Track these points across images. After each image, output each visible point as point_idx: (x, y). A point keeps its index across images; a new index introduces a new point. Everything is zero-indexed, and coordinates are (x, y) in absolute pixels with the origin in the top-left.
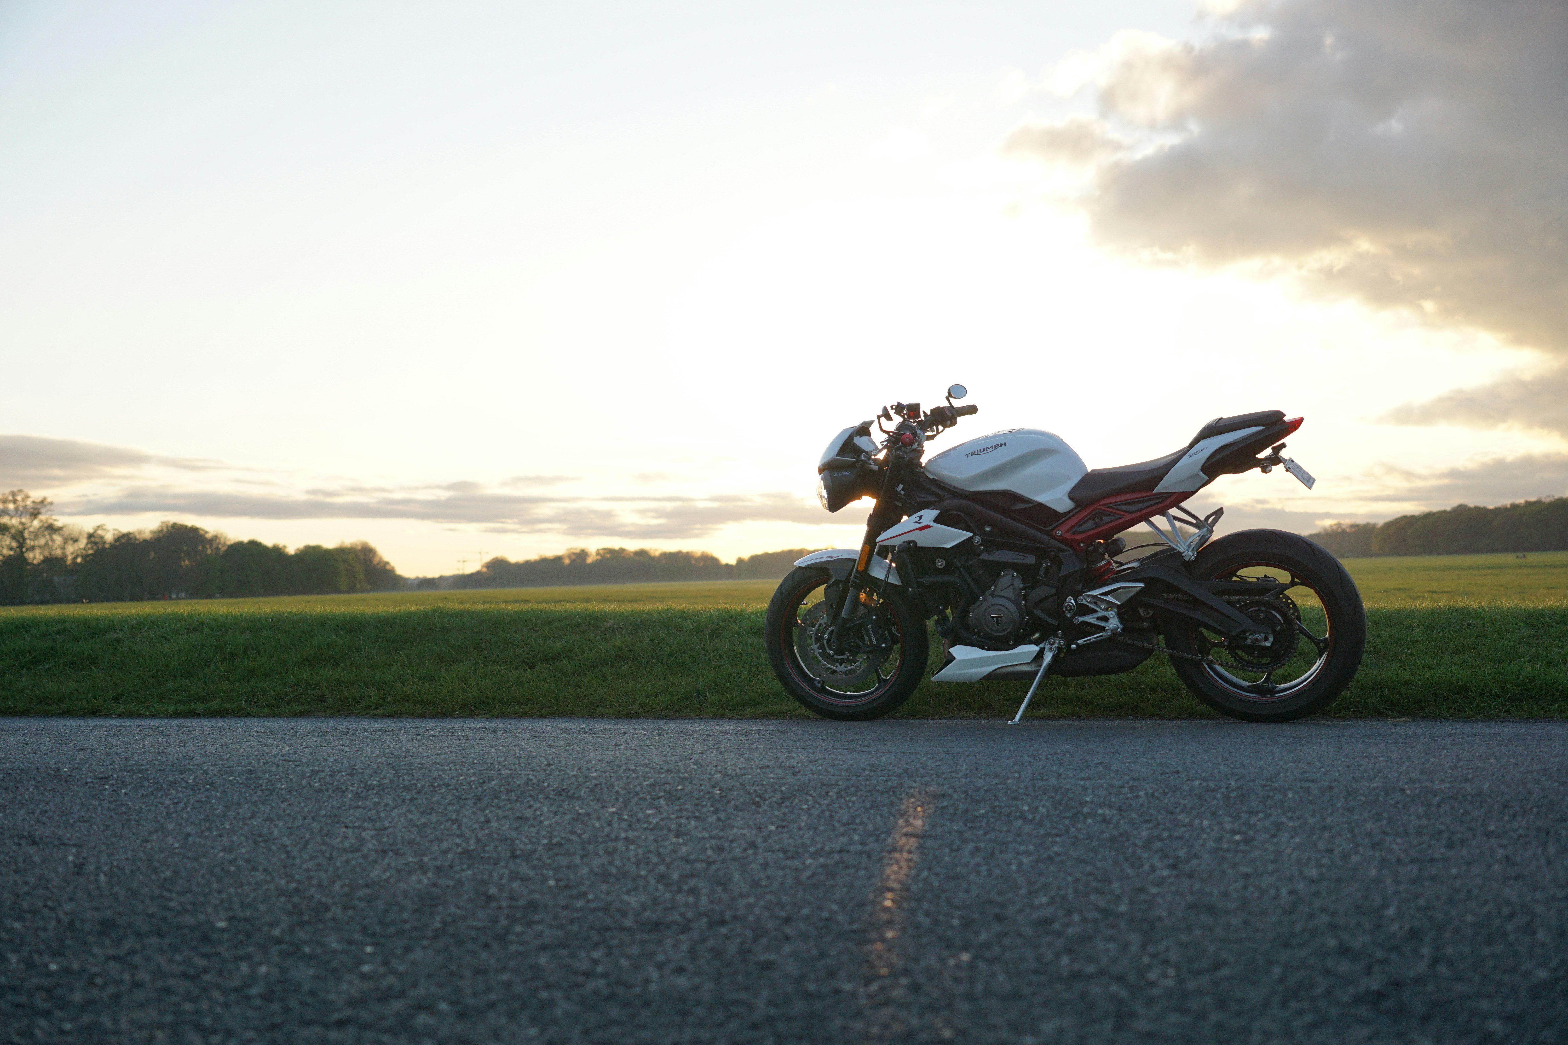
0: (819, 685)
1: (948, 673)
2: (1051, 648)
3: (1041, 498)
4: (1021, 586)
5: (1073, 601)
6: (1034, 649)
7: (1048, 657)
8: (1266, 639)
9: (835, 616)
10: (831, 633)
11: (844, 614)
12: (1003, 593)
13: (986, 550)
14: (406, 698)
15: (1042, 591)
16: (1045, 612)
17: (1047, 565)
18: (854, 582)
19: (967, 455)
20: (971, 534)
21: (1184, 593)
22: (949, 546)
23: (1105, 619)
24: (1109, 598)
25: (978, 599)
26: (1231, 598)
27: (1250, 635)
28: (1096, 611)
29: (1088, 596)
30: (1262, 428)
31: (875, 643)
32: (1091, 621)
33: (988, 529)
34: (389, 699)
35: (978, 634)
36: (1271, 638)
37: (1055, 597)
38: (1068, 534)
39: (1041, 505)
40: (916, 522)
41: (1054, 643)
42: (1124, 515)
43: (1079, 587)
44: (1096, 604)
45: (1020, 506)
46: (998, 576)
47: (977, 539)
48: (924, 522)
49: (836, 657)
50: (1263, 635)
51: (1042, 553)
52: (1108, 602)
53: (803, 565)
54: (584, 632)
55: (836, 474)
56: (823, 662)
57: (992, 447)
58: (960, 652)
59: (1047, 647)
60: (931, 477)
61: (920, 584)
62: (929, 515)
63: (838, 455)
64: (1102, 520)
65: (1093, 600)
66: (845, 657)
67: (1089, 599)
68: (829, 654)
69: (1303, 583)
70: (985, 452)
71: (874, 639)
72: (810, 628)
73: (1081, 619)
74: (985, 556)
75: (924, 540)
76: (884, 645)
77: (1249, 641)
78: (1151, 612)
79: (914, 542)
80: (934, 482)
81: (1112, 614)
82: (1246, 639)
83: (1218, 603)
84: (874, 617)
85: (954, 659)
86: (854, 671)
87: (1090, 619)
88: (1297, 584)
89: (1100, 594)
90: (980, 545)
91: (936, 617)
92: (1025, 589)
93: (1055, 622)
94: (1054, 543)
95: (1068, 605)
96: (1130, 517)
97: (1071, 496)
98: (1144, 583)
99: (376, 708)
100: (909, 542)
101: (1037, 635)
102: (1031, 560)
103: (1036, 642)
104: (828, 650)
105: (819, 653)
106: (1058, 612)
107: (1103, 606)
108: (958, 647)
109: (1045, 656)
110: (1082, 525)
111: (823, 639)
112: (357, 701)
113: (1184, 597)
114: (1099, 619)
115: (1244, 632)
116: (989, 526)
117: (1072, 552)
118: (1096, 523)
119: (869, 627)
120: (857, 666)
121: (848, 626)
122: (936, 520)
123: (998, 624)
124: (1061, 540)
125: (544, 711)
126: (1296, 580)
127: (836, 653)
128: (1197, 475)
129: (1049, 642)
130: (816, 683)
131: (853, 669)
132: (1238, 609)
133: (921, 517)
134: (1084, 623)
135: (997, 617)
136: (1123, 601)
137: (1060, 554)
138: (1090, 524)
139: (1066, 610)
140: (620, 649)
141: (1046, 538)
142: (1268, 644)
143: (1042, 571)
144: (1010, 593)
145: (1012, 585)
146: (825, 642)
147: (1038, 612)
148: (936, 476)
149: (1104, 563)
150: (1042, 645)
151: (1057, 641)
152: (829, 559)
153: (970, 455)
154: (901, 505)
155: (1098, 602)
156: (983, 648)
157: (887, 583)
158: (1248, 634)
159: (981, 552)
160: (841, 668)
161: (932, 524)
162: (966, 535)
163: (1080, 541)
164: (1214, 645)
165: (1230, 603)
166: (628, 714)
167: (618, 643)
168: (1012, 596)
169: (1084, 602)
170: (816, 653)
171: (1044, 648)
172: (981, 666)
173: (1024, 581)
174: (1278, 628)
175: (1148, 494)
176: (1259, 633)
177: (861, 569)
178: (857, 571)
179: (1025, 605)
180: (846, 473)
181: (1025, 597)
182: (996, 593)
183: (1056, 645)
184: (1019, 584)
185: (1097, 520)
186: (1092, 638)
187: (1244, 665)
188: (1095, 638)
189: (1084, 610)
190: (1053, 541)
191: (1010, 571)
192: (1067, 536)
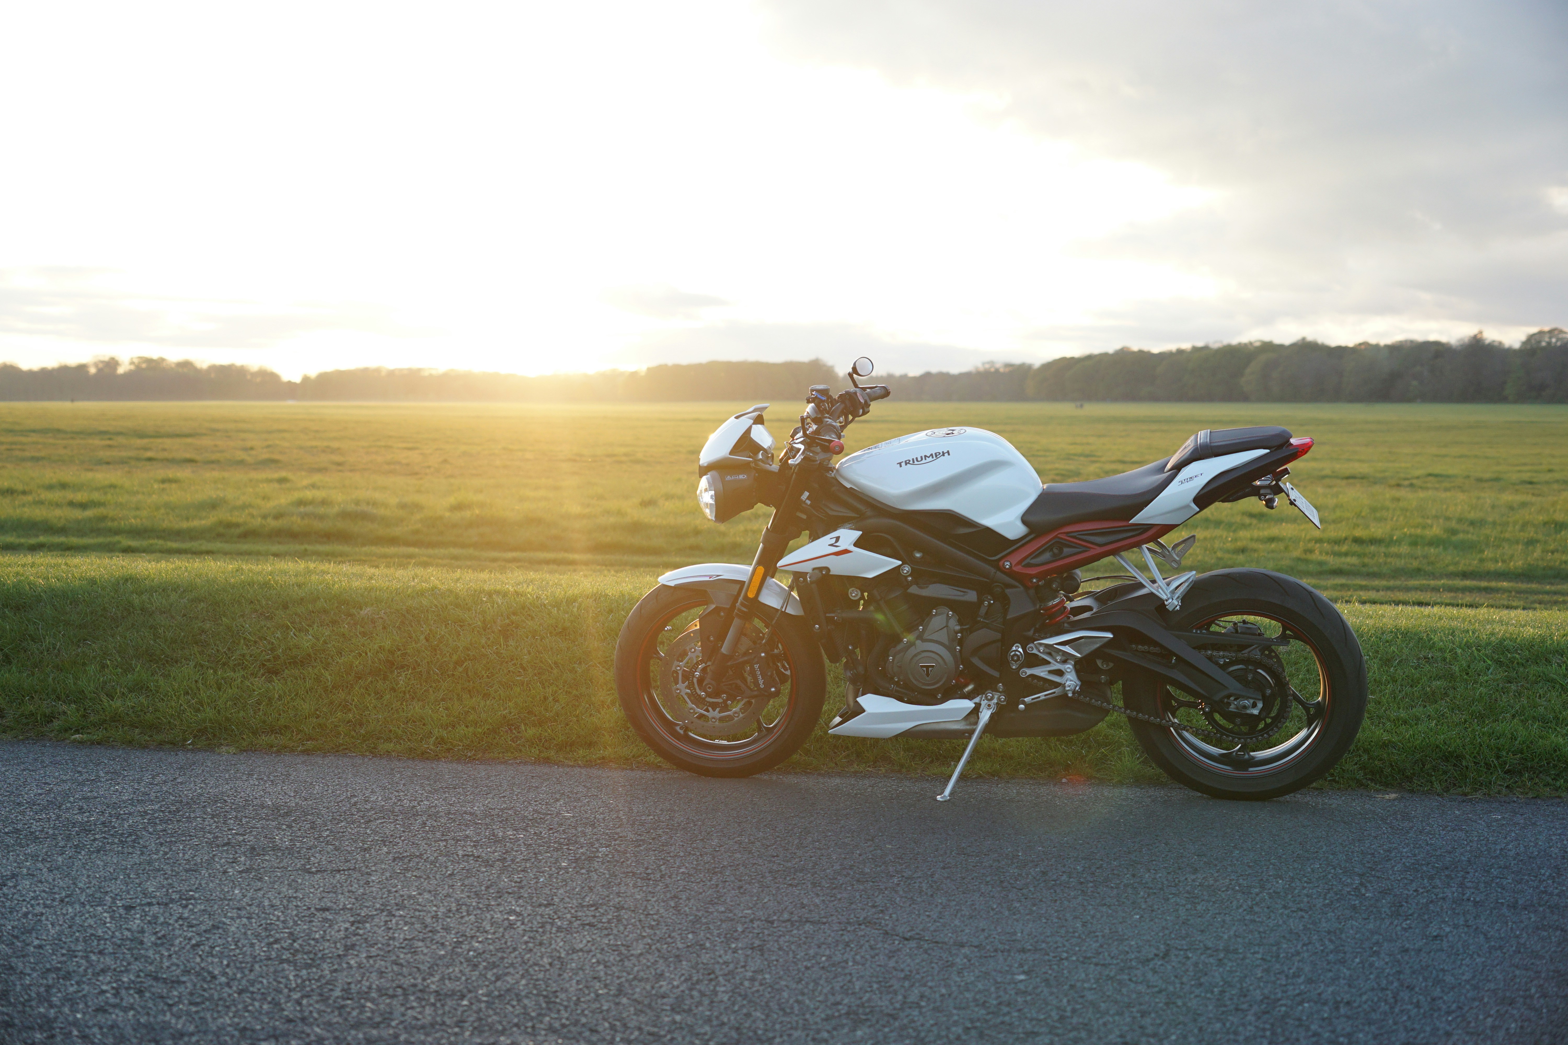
0: (682, 732)
1: (854, 726)
2: (989, 705)
3: (989, 522)
4: (958, 628)
5: (1020, 650)
6: (968, 704)
7: (985, 716)
8: (1254, 706)
9: (711, 651)
10: (704, 670)
11: (724, 650)
12: (935, 637)
13: (915, 582)
14: (116, 718)
15: (982, 635)
16: (985, 660)
17: (989, 603)
18: (739, 610)
19: (900, 464)
20: (900, 563)
21: (1156, 644)
22: (871, 575)
23: (1060, 673)
24: (1067, 649)
25: (901, 641)
26: (1215, 653)
27: (1235, 699)
28: (1049, 663)
29: (1041, 644)
30: (1268, 451)
31: (762, 686)
32: (1042, 675)
33: (918, 555)
34: (93, 718)
35: (897, 684)
36: (1260, 705)
37: (999, 644)
38: (1020, 567)
39: (988, 531)
40: (832, 545)
41: (992, 699)
42: (1090, 548)
44: (1050, 654)
45: (962, 530)
46: (929, 614)
47: (907, 569)
48: (843, 545)
49: (708, 699)
50: (1252, 701)
51: (984, 588)
52: (1064, 653)
53: (672, 584)
54: (334, 622)
55: (728, 478)
56: (691, 705)
57: (932, 455)
58: (871, 703)
59: (984, 703)
60: (848, 486)
61: (830, 620)
62: (848, 536)
63: (731, 453)
64: (1061, 551)
65: (1048, 651)
66: (720, 700)
67: (1042, 649)
68: (700, 696)
69: (1297, 637)
70: (924, 461)
71: (761, 682)
72: (676, 663)
73: (1029, 672)
74: (914, 590)
75: (839, 567)
76: (773, 689)
77: (1232, 708)
78: (1111, 665)
79: (827, 569)
80: (851, 492)
81: (1069, 667)
82: (1229, 704)
83: (1197, 658)
84: (763, 655)
85: (863, 711)
86: (730, 718)
87: (1041, 672)
88: (1290, 637)
89: (1056, 644)
90: (909, 576)
91: (844, 660)
92: (961, 631)
93: (996, 674)
94: (1000, 576)
95: (1015, 654)
96: (1099, 550)
97: (1025, 519)
98: (1113, 633)
99: (77, 732)
100: (820, 569)
101: (970, 687)
102: (972, 596)
103: (969, 696)
104: (698, 691)
105: (686, 694)
106: (1002, 661)
107: (1059, 658)
108: (869, 696)
109: (981, 715)
110: (1035, 556)
111: (694, 676)
112: (50, 718)
113: (1157, 650)
114: (1051, 672)
115: (1229, 697)
116: (919, 551)
117: (1022, 589)
118: (1054, 555)
119: (756, 666)
120: (735, 713)
121: (729, 664)
122: (857, 544)
123: (928, 675)
124: (1010, 573)
125: (310, 744)
126: (1288, 632)
127: (709, 695)
128: (1187, 506)
129: (986, 697)
130: (678, 728)
131: (729, 716)
132: (1221, 666)
133: (838, 539)
134: (1033, 676)
135: (927, 667)
136: (1085, 653)
137: (1008, 591)
138: (1047, 556)
139: (1013, 660)
140: (391, 652)
141: (993, 570)
142: (1256, 712)
143: (983, 611)
144: (943, 636)
145: (947, 626)
146: (695, 680)
147: (976, 661)
148: (854, 485)
149: (1057, 601)
150: (977, 700)
151: (996, 697)
152: (707, 579)
153: (903, 464)
154: (804, 517)
155: (1053, 653)
156: (901, 700)
157: (784, 614)
158: (1232, 698)
159: (909, 585)
160: (714, 714)
161: (852, 548)
162: (892, 563)
163: (1032, 576)
164: (1181, 704)
165: (1210, 658)
166: (423, 754)
167: (388, 644)
168: (946, 642)
169: (1035, 651)
170: (683, 694)
171: (980, 704)
172: (898, 722)
173: (960, 622)
174: (1268, 692)
175: (1124, 523)
176: (1248, 698)
177: (751, 595)
178: (746, 597)
179: (960, 651)
180: (741, 477)
181: (961, 642)
182: (926, 636)
183: (995, 701)
184: (954, 625)
185: (1056, 551)
186: (1042, 695)
187: (1222, 734)
188: (1047, 695)
189: (1033, 661)
190: (999, 574)
191: (944, 609)
192: (1017, 569)
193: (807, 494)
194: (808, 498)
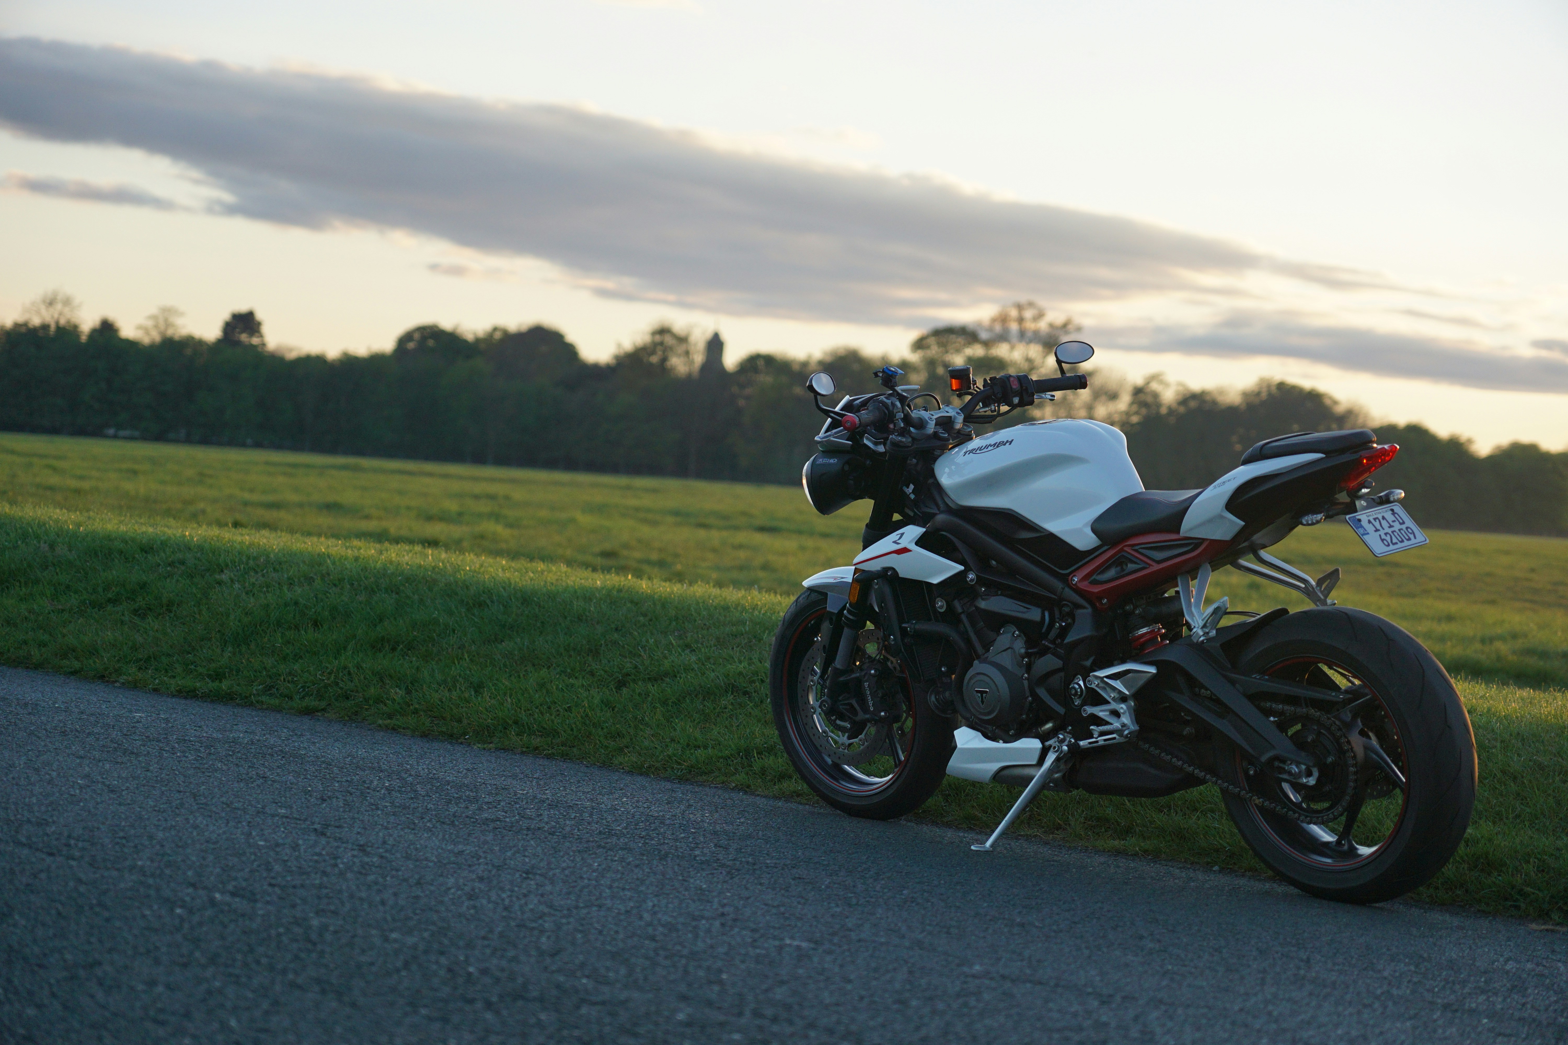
1: (955, 766)
2: (1057, 748)
3: (1054, 526)
4: (1024, 651)
5: (1081, 683)
6: (1040, 745)
7: (1050, 761)
8: (1309, 774)
11: (838, 662)
12: (996, 659)
13: (984, 594)
15: (1048, 662)
16: (1050, 691)
17: (1061, 625)
18: (846, 618)
19: (966, 453)
20: (962, 568)
22: (935, 581)
23: (1116, 714)
24: (1118, 684)
29: (1096, 677)
30: (1321, 456)
32: (1100, 715)
33: (993, 563)
36: (1316, 774)
37: (1062, 674)
38: (1086, 583)
39: (1052, 537)
40: (895, 542)
41: (1063, 741)
42: (1150, 565)
43: (1088, 663)
44: (1105, 690)
45: (1025, 535)
46: (995, 632)
47: (974, 576)
48: (904, 543)
51: (1052, 606)
52: (1117, 690)
53: (807, 585)
55: (820, 461)
57: (995, 444)
58: (961, 736)
59: (1054, 746)
60: (937, 478)
61: (904, 632)
62: (911, 534)
64: (1126, 567)
65: (1102, 685)
67: (1097, 683)
70: (986, 450)
71: (871, 703)
72: (810, 677)
73: (1090, 710)
74: (982, 603)
75: (903, 567)
76: (883, 714)
79: (893, 569)
81: (1123, 707)
82: (1281, 769)
85: (958, 745)
87: (1100, 711)
89: (1107, 677)
90: (976, 586)
92: (1028, 655)
93: (1061, 710)
94: (1068, 593)
95: (1074, 688)
96: (1156, 567)
97: (1096, 528)
98: (1157, 669)
100: (887, 569)
101: (1049, 725)
102: (1034, 614)
103: (1044, 737)
106: (1064, 695)
107: (1113, 695)
108: (961, 728)
109: (1047, 758)
110: (1103, 572)
116: (992, 558)
117: (1090, 610)
118: (1118, 571)
119: (866, 684)
121: (842, 679)
122: (920, 543)
123: (983, 702)
124: (1077, 590)
128: (1222, 517)
129: (1058, 740)
130: (825, 756)
133: (902, 536)
134: (1093, 716)
135: (982, 692)
136: (1133, 691)
137: (1077, 612)
138: (1112, 573)
139: (1074, 694)
141: (1058, 585)
142: (1312, 781)
144: (1008, 660)
145: (1012, 648)
147: (1042, 692)
149: (1144, 630)
150: (1050, 742)
151: (1067, 739)
152: (832, 581)
153: (968, 453)
154: (911, 514)
155: (1107, 689)
158: (1285, 763)
159: (976, 596)
160: (843, 740)
161: (914, 547)
162: (956, 568)
163: (1100, 596)
168: (1010, 666)
169: (1093, 686)
170: (817, 714)
171: (1050, 747)
173: (1027, 645)
174: (1330, 759)
175: (1173, 536)
176: (1297, 763)
177: (854, 600)
178: (850, 603)
179: (1026, 679)
180: (832, 461)
181: (1027, 668)
182: (987, 658)
183: (1065, 744)
184: (1020, 646)
185: (1119, 566)
188: (1105, 740)
189: (1093, 697)
190: (1067, 590)
191: (1012, 628)
192: (1084, 586)
193: (912, 487)
194: (913, 492)
